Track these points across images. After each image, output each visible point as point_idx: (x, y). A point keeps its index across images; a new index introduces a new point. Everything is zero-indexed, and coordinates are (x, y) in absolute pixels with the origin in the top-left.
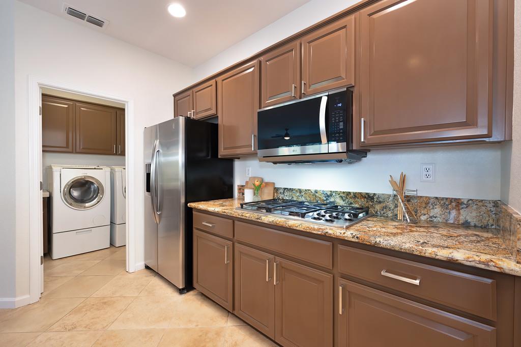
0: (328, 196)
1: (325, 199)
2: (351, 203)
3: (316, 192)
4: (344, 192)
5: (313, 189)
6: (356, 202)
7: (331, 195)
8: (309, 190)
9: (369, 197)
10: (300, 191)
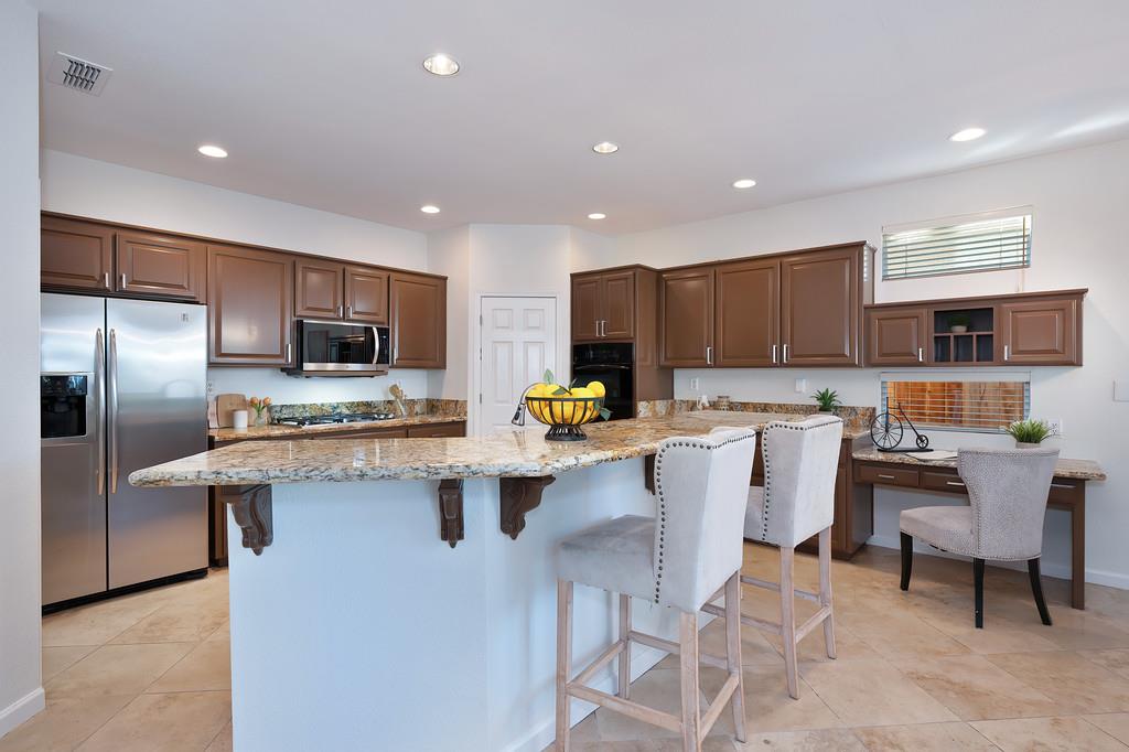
0: (335, 408)
1: (332, 411)
3: (323, 405)
5: (319, 402)
7: (338, 407)
8: (315, 404)
9: (368, 404)
10: (304, 406)
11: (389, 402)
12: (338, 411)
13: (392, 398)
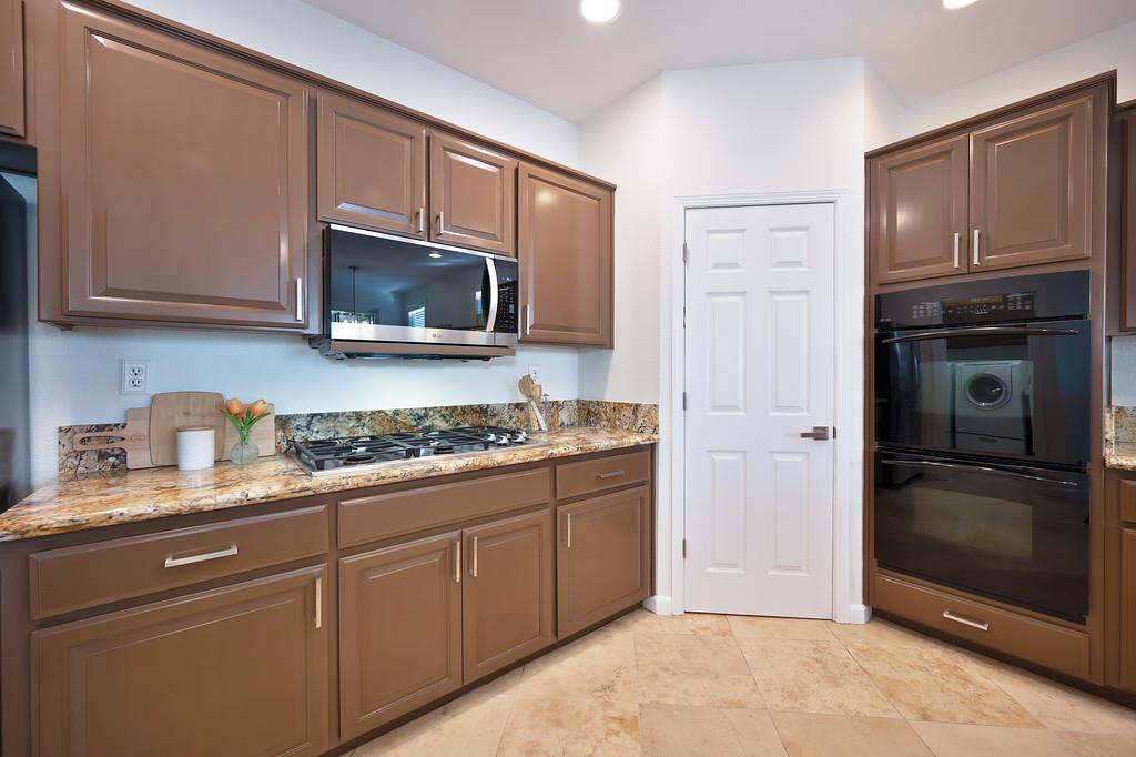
0: (420, 418)
1: (415, 423)
2: (459, 424)
3: (396, 412)
4: (447, 408)
5: (389, 407)
6: (465, 421)
7: (426, 415)
8: (380, 412)
9: (482, 411)
10: (358, 416)
11: (518, 406)
12: (428, 423)
13: (522, 399)
